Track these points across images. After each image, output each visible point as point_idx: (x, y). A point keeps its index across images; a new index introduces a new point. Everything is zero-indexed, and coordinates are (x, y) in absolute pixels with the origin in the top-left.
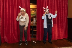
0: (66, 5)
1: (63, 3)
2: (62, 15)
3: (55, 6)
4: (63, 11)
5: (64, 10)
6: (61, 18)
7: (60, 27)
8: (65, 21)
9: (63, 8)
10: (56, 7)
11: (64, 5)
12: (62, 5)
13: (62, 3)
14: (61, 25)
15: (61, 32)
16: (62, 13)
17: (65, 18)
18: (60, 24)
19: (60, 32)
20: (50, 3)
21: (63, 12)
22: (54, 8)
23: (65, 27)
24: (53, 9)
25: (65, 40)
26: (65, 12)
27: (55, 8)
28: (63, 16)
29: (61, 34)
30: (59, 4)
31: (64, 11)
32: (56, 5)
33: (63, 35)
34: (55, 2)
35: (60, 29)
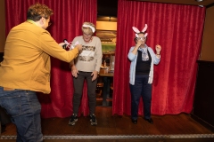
0: (199, 24)
1: (192, 18)
2: (184, 51)
3: (166, 25)
4: (187, 42)
5: (193, 38)
6: (180, 59)
7: (176, 82)
8: (192, 69)
9: (190, 34)
10: (169, 29)
11: (194, 25)
12: (189, 24)
13: (189, 19)
14: (178, 79)
15: (178, 95)
16: (184, 45)
17: (191, 61)
18: (176, 76)
19: (175, 95)
20: (154, 17)
21: (190, 43)
22: (164, 33)
23: (188, 84)
24: (161, 35)
25: (184, 117)
26: (192, 45)
27: (166, 30)
28: (186, 56)
29: (175, 102)
30: (179, 20)
31: (193, 40)
33: (181, 105)
35: (175, 89)
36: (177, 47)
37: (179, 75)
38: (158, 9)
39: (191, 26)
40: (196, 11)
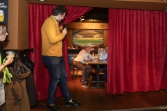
0: (166, 23)
1: (161, 20)
2: (157, 42)
3: (144, 24)
4: (159, 36)
5: (163, 33)
6: (155, 49)
7: (154, 66)
8: (164, 56)
9: (161, 30)
10: (146, 27)
11: (163, 24)
12: (159, 23)
13: (159, 20)
14: (156, 63)
15: (157, 76)
16: (157, 39)
18: (154, 62)
19: (155, 76)
20: (135, 19)
21: (161, 37)
22: (142, 30)
23: (163, 67)
24: (141, 32)
27: (144, 28)
28: (159, 46)
29: (155, 81)
30: (152, 21)
31: (163, 35)
32: (146, 24)
33: (159, 83)
34: (144, 18)
35: (154, 71)
36: (153, 41)
37: (156, 60)
38: (137, 14)
39: (161, 25)
40: (163, 14)
